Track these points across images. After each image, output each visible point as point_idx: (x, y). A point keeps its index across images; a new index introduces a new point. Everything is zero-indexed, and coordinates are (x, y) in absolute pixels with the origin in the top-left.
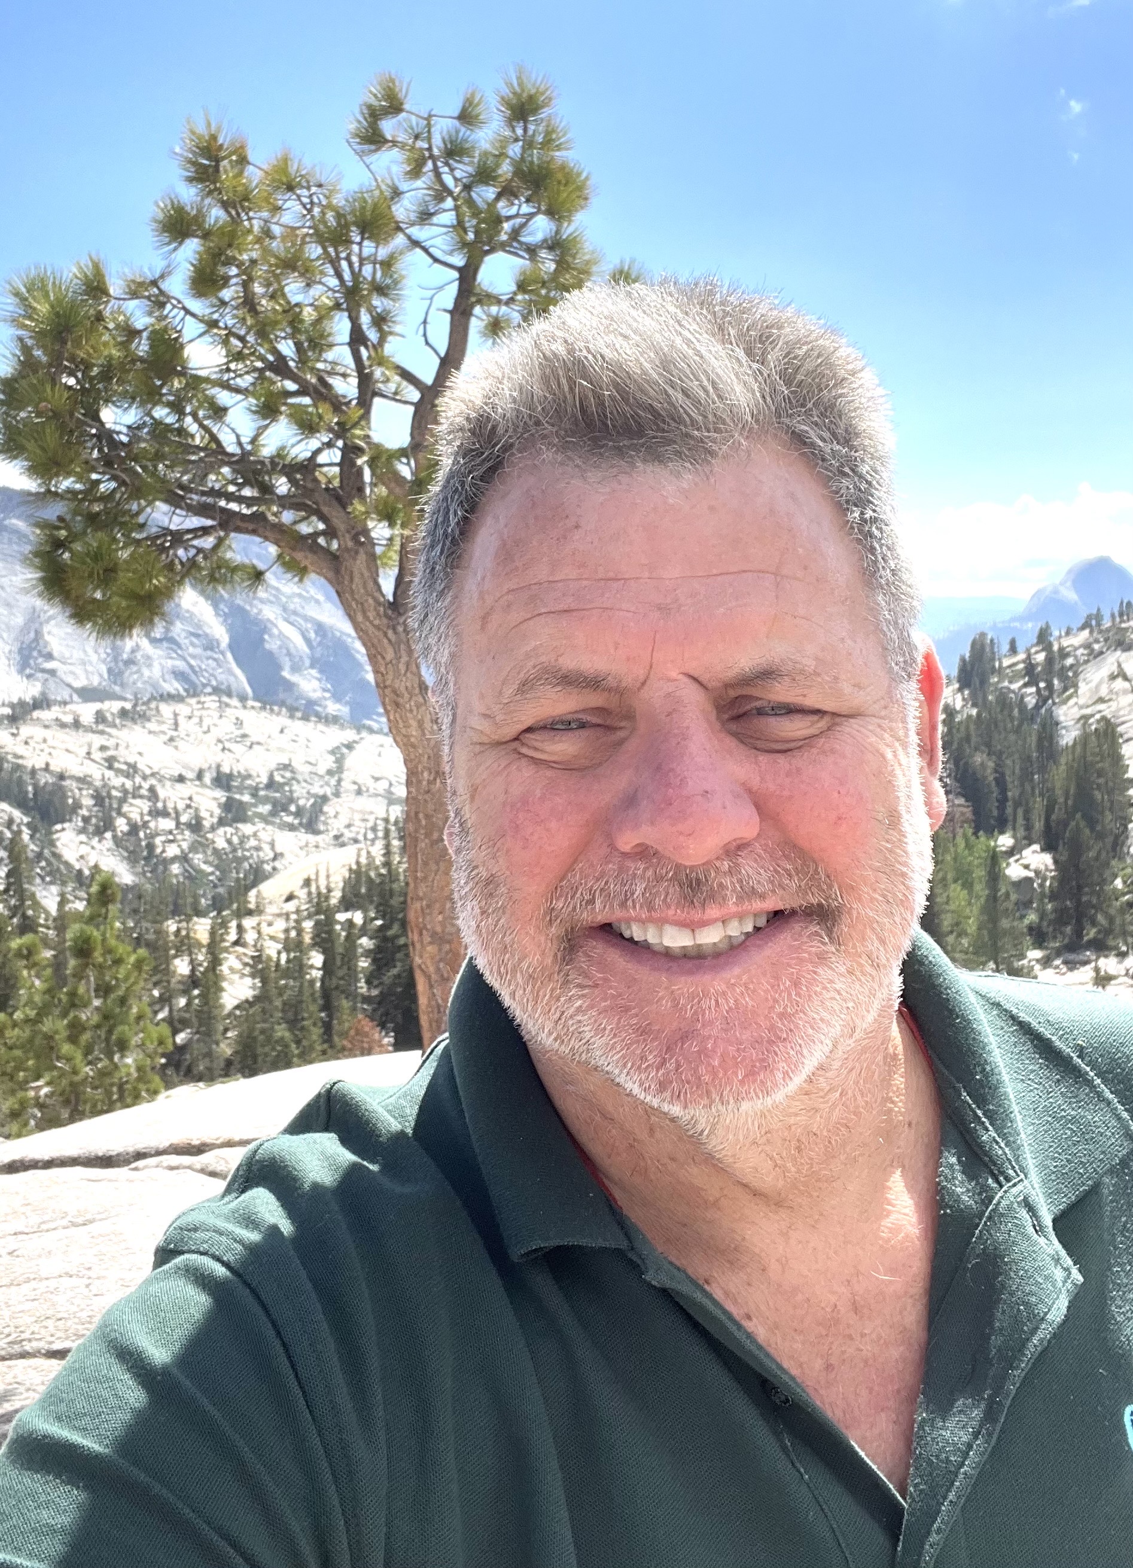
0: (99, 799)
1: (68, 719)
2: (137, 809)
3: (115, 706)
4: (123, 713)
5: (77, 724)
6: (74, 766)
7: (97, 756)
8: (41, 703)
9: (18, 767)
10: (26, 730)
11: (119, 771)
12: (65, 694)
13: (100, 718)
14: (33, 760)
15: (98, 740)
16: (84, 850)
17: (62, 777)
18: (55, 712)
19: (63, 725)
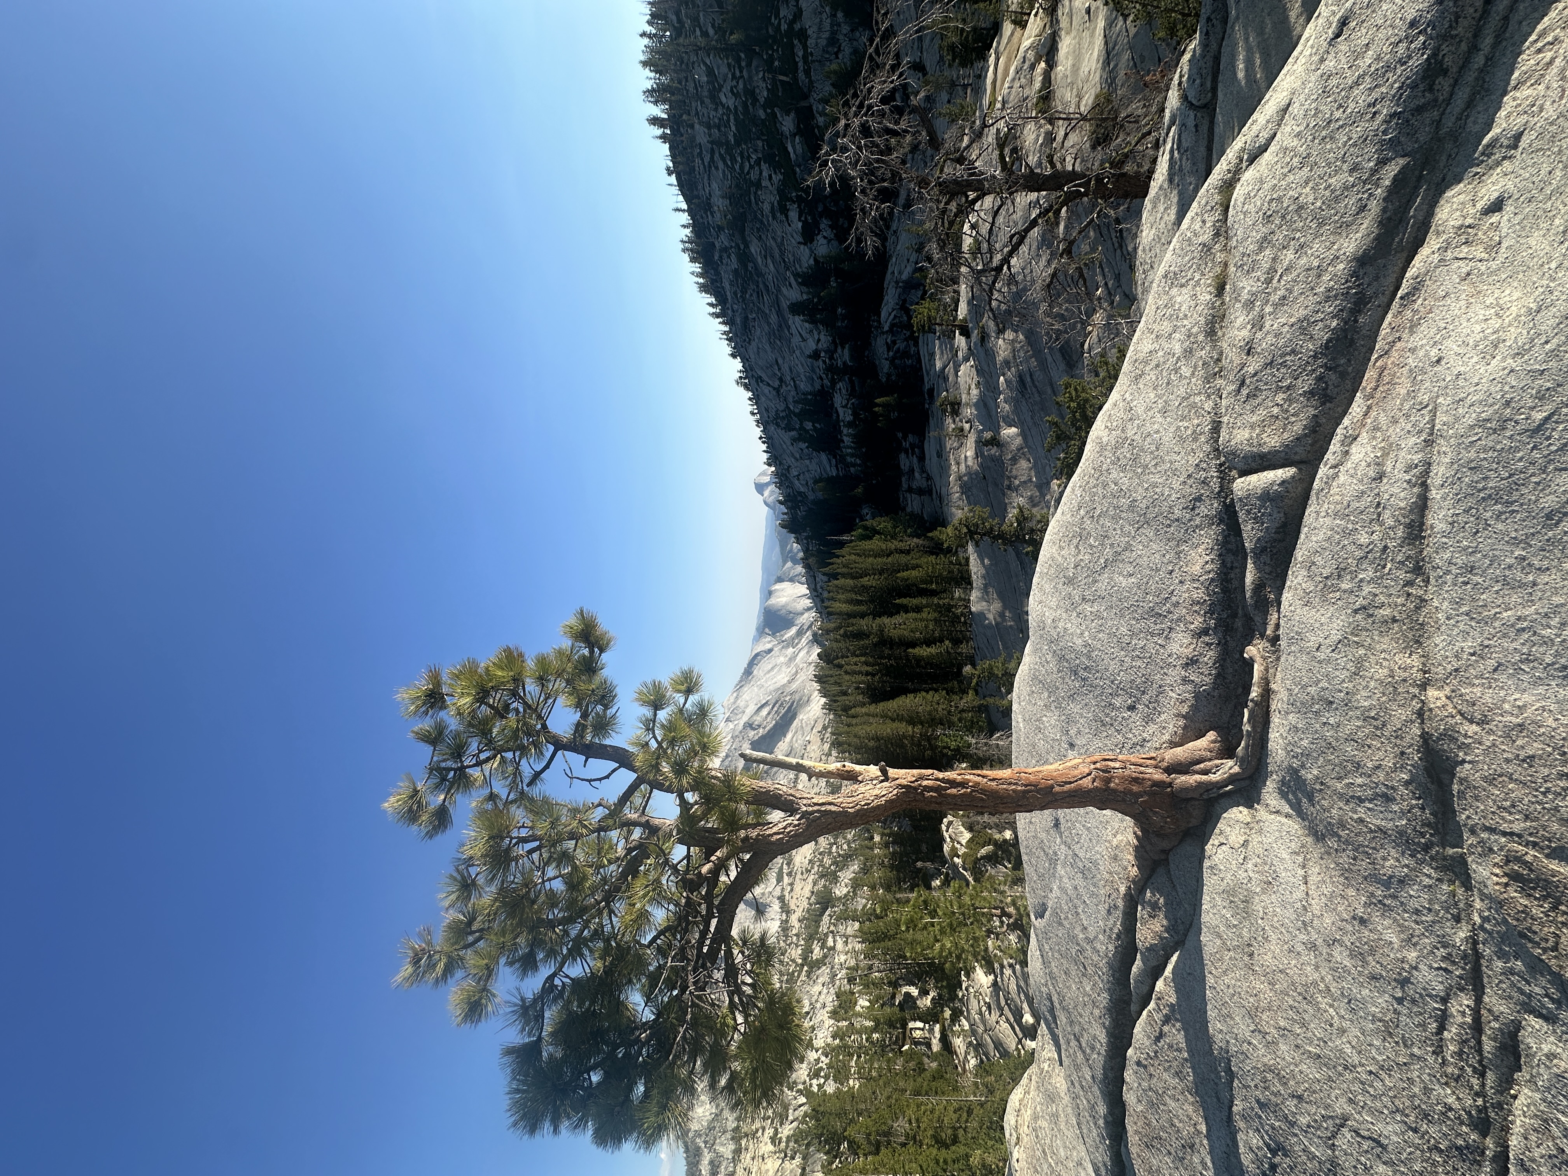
0: (822, 876)
1: (789, 888)
2: (827, 861)
3: (785, 867)
4: (788, 864)
5: (791, 884)
6: (808, 888)
7: (805, 876)
8: (781, 898)
9: (808, 911)
10: (792, 906)
11: (812, 868)
12: (778, 889)
13: (789, 874)
14: (805, 904)
15: (799, 876)
16: (843, 884)
17: (813, 892)
18: (786, 893)
19: (792, 890)
